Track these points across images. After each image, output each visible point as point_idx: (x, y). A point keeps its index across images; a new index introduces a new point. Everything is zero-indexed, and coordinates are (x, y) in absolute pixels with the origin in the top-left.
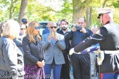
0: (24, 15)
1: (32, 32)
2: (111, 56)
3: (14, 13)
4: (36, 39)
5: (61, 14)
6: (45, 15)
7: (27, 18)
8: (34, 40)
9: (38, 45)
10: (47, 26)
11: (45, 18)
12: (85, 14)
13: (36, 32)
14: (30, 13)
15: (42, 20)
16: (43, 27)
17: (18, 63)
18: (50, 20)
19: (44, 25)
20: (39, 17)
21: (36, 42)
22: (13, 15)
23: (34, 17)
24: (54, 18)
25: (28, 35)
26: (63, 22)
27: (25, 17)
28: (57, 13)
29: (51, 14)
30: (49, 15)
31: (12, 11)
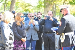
0: (13, 8)
1: (19, 19)
2: (69, 36)
3: (7, 7)
4: (21, 24)
5: (37, 8)
6: (26, 9)
7: (15, 11)
8: (20, 24)
9: (23, 28)
10: (27, 16)
11: (26, 10)
12: (52, 9)
13: (21, 19)
14: (17, 7)
15: (25, 12)
16: (25, 17)
17: (10, 39)
18: (30, 12)
19: (26, 15)
20: (22, 10)
21: (21, 26)
22: (6, 8)
23: (19, 10)
24: (32, 11)
25: (16, 21)
26: (39, 13)
27: (14, 10)
28: (34, 8)
29: (30, 8)
30: (29, 9)
31: (5, 6)
